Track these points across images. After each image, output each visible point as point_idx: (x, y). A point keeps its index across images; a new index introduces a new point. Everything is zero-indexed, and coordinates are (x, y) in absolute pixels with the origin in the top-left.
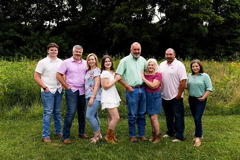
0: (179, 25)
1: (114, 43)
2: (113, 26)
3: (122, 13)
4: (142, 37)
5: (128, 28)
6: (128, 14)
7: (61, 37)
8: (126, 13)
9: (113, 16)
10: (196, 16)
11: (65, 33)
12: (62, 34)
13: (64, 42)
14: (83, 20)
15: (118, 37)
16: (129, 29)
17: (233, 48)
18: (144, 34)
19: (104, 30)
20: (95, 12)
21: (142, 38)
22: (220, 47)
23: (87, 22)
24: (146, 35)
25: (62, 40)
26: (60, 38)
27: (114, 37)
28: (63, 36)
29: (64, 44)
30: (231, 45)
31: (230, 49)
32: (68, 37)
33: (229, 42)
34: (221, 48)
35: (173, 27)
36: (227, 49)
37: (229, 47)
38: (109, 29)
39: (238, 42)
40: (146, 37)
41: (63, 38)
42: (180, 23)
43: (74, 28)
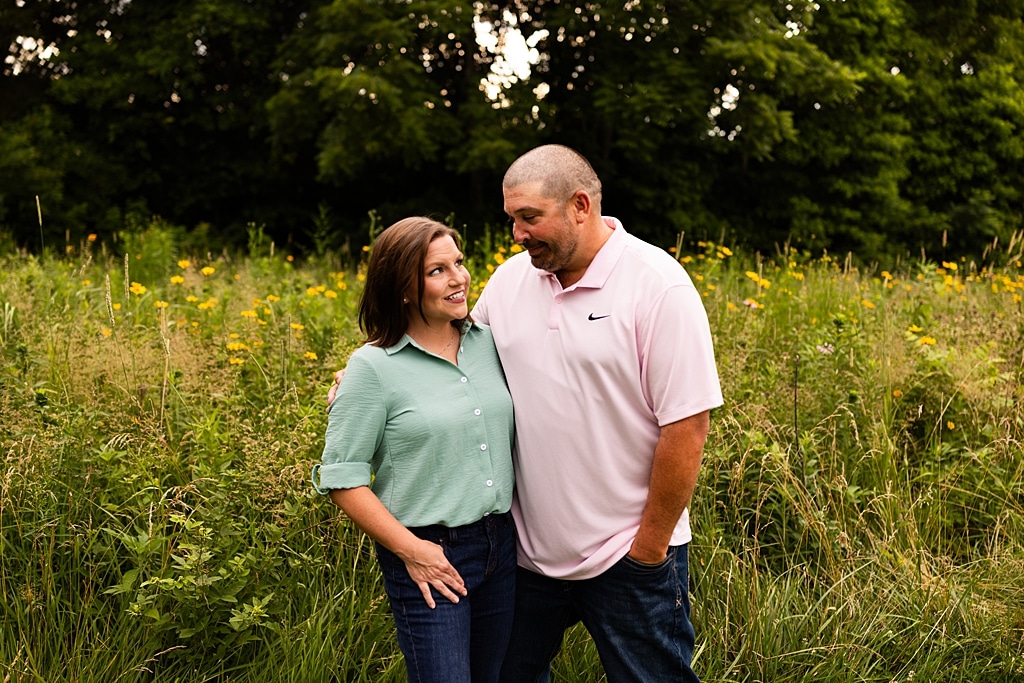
0: (660, 93)
1: (323, 172)
2: (321, 84)
3: (370, 19)
4: (471, 148)
5: (400, 96)
6: (402, 27)
7: (19, 132)
8: (388, 17)
9: (319, 32)
10: (744, 51)
11: (45, 117)
12: (27, 119)
13: (40, 162)
14: (144, 49)
15: (345, 144)
16: (409, 102)
17: (865, 216)
18: (484, 135)
19: (269, 105)
20: (212, 8)
21: (475, 152)
22: (808, 212)
23: (167, 62)
24: (492, 140)
25: (25, 147)
26: (17, 139)
27: (325, 142)
28: (35, 130)
29: (38, 173)
30: (855, 203)
31: (851, 222)
32: (62, 134)
33: (848, 189)
34: (813, 216)
35: (633, 100)
36: (837, 220)
37: (848, 213)
38: (295, 101)
39: (884, 192)
40: (497, 149)
41: (35, 141)
42: (665, 86)
43: (99, 90)
